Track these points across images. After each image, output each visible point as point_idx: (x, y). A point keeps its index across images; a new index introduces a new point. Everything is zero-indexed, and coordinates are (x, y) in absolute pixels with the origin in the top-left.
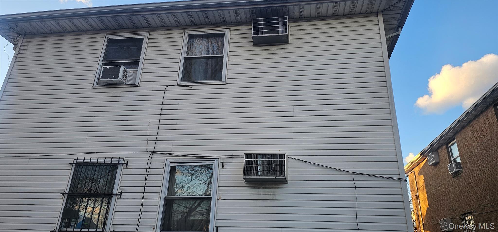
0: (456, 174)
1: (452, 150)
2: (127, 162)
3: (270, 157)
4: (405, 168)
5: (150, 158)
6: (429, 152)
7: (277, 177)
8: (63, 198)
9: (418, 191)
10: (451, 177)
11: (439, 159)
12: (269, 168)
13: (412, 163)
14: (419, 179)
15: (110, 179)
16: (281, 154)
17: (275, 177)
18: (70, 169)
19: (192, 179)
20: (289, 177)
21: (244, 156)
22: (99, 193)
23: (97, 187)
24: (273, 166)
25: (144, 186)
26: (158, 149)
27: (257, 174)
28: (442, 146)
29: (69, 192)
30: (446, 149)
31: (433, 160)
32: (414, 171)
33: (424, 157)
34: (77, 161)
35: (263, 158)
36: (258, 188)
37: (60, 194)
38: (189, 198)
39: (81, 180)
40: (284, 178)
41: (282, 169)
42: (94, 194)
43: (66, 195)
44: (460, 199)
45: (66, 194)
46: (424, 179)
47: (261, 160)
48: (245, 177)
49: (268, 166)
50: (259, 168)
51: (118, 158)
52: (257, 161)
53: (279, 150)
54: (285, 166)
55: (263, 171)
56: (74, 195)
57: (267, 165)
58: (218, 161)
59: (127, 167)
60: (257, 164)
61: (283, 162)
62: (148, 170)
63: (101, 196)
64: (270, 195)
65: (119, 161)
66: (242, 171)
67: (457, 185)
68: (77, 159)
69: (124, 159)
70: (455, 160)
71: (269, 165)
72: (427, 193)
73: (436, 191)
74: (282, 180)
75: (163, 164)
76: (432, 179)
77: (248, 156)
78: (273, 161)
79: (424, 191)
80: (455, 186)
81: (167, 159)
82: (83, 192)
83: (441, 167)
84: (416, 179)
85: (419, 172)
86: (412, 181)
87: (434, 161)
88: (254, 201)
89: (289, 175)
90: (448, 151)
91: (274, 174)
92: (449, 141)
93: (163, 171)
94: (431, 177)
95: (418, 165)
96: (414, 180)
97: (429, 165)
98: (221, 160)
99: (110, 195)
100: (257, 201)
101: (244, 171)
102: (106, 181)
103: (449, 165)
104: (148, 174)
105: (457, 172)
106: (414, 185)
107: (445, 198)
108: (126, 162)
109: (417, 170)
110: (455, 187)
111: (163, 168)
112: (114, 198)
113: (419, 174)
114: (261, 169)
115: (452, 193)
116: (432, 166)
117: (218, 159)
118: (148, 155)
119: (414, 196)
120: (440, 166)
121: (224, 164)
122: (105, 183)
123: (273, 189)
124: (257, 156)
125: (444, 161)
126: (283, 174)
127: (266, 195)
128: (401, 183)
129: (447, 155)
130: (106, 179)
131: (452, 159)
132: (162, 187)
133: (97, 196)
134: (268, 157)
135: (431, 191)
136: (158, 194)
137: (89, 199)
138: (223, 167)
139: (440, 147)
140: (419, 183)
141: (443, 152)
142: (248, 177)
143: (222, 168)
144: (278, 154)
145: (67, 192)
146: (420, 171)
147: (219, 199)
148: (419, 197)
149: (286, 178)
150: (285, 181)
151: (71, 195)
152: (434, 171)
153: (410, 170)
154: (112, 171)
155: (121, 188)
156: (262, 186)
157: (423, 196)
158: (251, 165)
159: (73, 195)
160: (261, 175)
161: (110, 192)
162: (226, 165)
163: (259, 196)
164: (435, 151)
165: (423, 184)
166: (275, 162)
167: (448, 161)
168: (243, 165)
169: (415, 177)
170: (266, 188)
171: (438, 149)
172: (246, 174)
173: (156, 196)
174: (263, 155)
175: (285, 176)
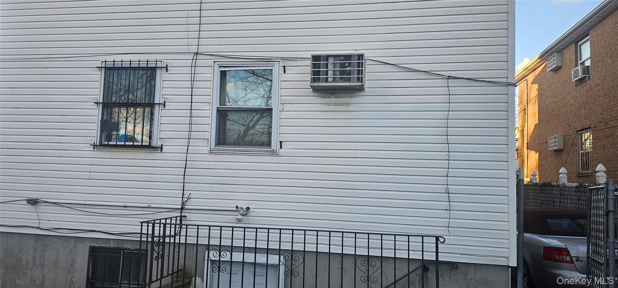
0: (581, 81)
1: (582, 51)
2: (167, 65)
3: (343, 58)
4: (516, 75)
5: (194, 61)
6: (551, 54)
7: (352, 84)
8: (98, 108)
9: (527, 103)
10: (574, 85)
11: (563, 62)
12: (343, 73)
13: (526, 69)
14: (531, 89)
15: (148, 92)
16: (357, 55)
17: (349, 84)
18: (99, 74)
19: (247, 93)
20: (367, 84)
21: (310, 58)
22: (139, 102)
23: (136, 95)
24: (347, 70)
25: (191, 95)
26: (202, 49)
27: (326, 80)
28: (570, 45)
29: (103, 101)
30: (574, 49)
31: (554, 64)
32: (526, 79)
33: (542, 60)
34: (106, 64)
35: (335, 59)
36: (328, 97)
37: (93, 103)
38: (246, 109)
39: (114, 93)
40: (361, 85)
41: (358, 74)
42: (132, 103)
43: (100, 105)
44: (580, 112)
45: (100, 103)
46: (538, 89)
47: (332, 63)
48: (312, 84)
49: (341, 71)
50: (330, 73)
51: (155, 60)
52: (327, 64)
53: (356, 50)
54: (362, 70)
55: (334, 76)
56: (110, 104)
57: (340, 68)
58: (278, 64)
59: (167, 71)
60: (327, 68)
61: (360, 65)
62: (193, 75)
63: (141, 105)
64: (343, 105)
65: (156, 64)
66: (309, 77)
67: (579, 96)
68: (106, 62)
69: (162, 62)
70: (583, 63)
71: (343, 69)
72: (538, 106)
73: (551, 103)
74: (358, 87)
75: (210, 68)
76: (548, 88)
77: (316, 58)
78: (347, 64)
79: (535, 104)
80: (576, 96)
81: (214, 62)
82: (120, 101)
83: (563, 72)
84: (527, 90)
85: (533, 81)
86: (523, 92)
87: (555, 66)
88: (323, 113)
89: (366, 82)
90: (576, 51)
91: (349, 80)
92: (580, 38)
93: (212, 76)
94: (548, 86)
95: (533, 71)
96: (525, 90)
97: (548, 70)
98: (282, 64)
99: (152, 105)
100: (327, 113)
101: (311, 77)
102: (144, 93)
103: (575, 69)
104: (194, 81)
105: (583, 79)
106: (523, 97)
107: (560, 112)
108: (165, 66)
109: (531, 78)
110: (577, 98)
111: (211, 74)
112: (157, 108)
113: (533, 83)
114: (332, 74)
115: (570, 106)
116: (552, 72)
117: (278, 62)
118: (191, 56)
119: (522, 110)
120: (561, 72)
121: (286, 68)
122: (144, 96)
123: (347, 98)
124: (327, 57)
125: (568, 65)
126: (359, 79)
127: (338, 105)
128: (508, 89)
129: (574, 57)
130: (144, 91)
131: (579, 62)
132: (212, 95)
133: (137, 106)
134: (341, 59)
135: (545, 103)
136: (209, 104)
137: (128, 109)
138: (285, 72)
139: (567, 46)
140: (530, 94)
141: (569, 53)
142: (316, 84)
143: (283, 73)
144: (355, 55)
145: (101, 101)
146: (534, 79)
147: (281, 110)
148: (527, 110)
149: (363, 85)
150: (361, 89)
151: (105, 104)
152: (552, 79)
153: (522, 78)
154: (150, 82)
155: (164, 96)
156: (333, 95)
157: (533, 109)
158: (320, 69)
159: (108, 104)
160: (333, 81)
161: (152, 102)
162: (288, 69)
163: (330, 106)
164: (559, 52)
165: (535, 95)
166: (350, 65)
167: (574, 65)
168: (309, 69)
169: (527, 86)
170: (338, 97)
171: (564, 49)
172: (314, 80)
173: (207, 107)
174: (335, 56)
175: (362, 82)
